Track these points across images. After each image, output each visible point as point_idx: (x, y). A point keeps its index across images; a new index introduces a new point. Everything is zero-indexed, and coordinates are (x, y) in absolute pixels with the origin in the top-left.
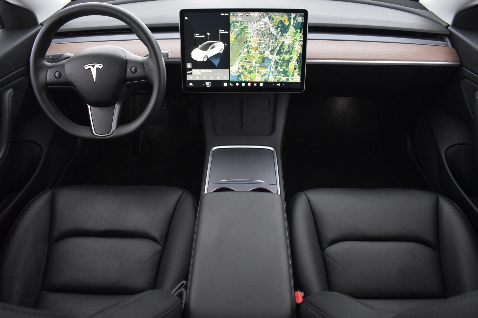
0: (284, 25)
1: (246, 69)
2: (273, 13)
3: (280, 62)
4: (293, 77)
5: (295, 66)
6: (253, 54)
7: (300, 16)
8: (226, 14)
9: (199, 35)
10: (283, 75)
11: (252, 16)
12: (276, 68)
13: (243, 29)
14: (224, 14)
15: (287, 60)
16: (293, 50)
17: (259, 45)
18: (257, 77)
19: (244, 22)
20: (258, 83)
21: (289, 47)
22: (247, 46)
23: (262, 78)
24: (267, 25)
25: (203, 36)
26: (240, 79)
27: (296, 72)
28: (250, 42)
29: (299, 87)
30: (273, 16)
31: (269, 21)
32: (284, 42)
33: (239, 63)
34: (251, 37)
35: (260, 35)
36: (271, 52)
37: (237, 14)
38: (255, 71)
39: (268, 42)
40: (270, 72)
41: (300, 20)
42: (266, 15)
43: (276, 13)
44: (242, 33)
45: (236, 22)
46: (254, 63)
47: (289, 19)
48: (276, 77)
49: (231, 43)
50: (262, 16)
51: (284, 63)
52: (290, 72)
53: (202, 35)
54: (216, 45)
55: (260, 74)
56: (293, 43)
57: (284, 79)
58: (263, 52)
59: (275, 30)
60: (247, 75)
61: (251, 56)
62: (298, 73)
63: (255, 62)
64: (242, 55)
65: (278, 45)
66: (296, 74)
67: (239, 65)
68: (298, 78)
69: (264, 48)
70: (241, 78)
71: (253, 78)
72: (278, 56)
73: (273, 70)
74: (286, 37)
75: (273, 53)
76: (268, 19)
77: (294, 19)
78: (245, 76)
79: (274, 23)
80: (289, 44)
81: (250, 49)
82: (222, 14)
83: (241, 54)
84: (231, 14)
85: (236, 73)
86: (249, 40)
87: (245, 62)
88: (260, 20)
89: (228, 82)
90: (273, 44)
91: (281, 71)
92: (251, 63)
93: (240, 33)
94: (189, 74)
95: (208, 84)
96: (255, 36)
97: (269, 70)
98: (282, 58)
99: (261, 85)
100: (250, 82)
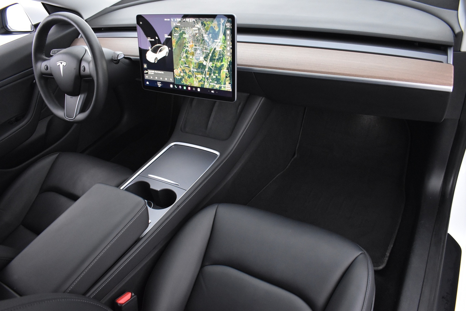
0: (215, 31)
1: (186, 73)
2: (205, 19)
3: (213, 69)
4: (225, 86)
5: (226, 74)
6: (190, 59)
7: (228, 21)
8: (168, 20)
9: (151, 39)
10: (216, 82)
11: (188, 21)
12: (210, 74)
13: (181, 34)
15: (219, 67)
16: (224, 58)
17: (195, 50)
18: (195, 82)
19: (182, 27)
20: (196, 88)
21: (220, 54)
22: (186, 51)
23: (199, 84)
24: (200, 31)
25: (153, 40)
26: (182, 83)
27: (228, 81)
28: (187, 47)
29: (231, 96)
30: (205, 22)
31: (201, 27)
32: (215, 49)
33: (180, 67)
34: (189, 43)
35: (195, 40)
36: (205, 58)
37: (176, 20)
38: (193, 76)
39: (202, 47)
40: (205, 78)
41: (228, 26)
42: (199, 21)
43: (207, 19)
44: (181, 38)
45: (176, 27)
46: (192, 68)
47: (219, 25)
48: (210, 83)
49: (174, 48)
50: (196, 22)
51: (216, 70)
52: (222, 80)
54: (163, 49)
55: (197, 79)
56: (224, 50)
57: (217, 87)
58: (198, 58)
59: (207, 36)
60: (187, 79)
61: (189, 60)
62: (229, 81)
63: (193, 68)
64: (182, 60)
65: (210, 52)
66: (227, 83)
67: (181, 68)
68: (229, 87)
69: (199, 53)
70: (183, 81)
71: (192, 83)
72: (211, 63)
73: (208, 76)
74: (217, 44)
75: (206, 59)
76: (201, 25)
77: (223, 25)
78: (186, 80)
79: (205, 29)
80: (220, 51)
81: (188, 54)
82: (165, 20)
83: (181, 58)
84: (172, 20)
85: (179, 76)
86: (187, 45)
87: (185, 66)
88: (194, 26)
89: (173, 84)
90: (206, 50)
91: (215, 78)
92: (189, 67)
93: (180, 38)
94: (146, 73)
95: (159, 84)
96: (191, 41)
97: (205, 76)
98: (214, 65)
99: (199, 90)
100: (189, 86)
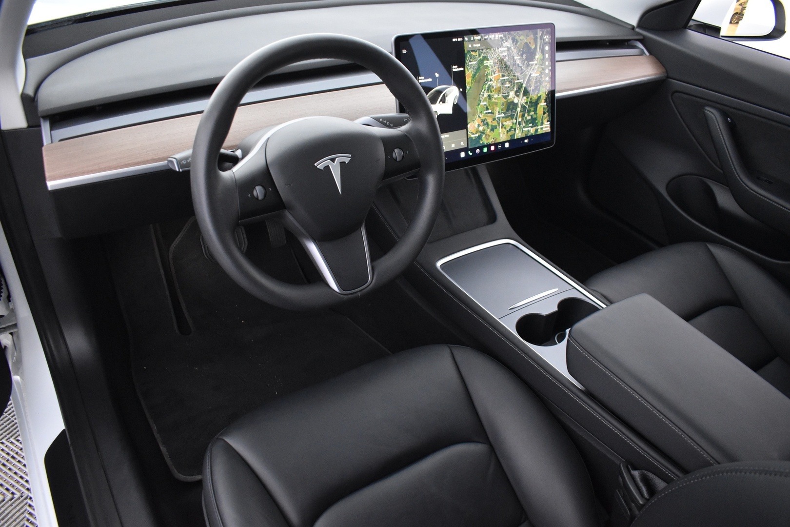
0: (530, 48)
1: (487, 124)
2: (517, 32)
3: (527, 107)
4: (542, 126)
5: (544, 108)
6: (495, 99)
7: (547, 33)
8: (459, 40)
9: (424, 79)
10: (531, 125)
11: (492, 39)
12: (523, 116)
13: (481, 62)
14: (456, 40)
15: (534, 101)
16: (541, 86)
17: (502, 84)
18: (501, 135)
19: (482, 50)
20: (503, 143)
21: (536, 82)
22: (488, 88)
23: (507, 135)
24: (510, 51)
25: (430, 80)
26: (481, 143)
27: (546, 118)
28: (491, 80)
29: (549, 138)
30: (517, 37)
31: (512, 45)
32: (530, 74)
33: (479, 116)
34: (493, 73)
35: (503, 68)
36: (516, 92)
37: (474, 38)
38: (499, 125)
39: (512, 77)
40: (516, 124)
41: (547, 40)
42: (509, 36)
43: (520, 32)
44: (481, 67)
45: (473, 51)
46: (497, 112)
47: (535, 39)
48: (524, 129)
49: (468, 87)
50: (504, 38)
51: (532, 106)
52: (538, 119)
53: (428, 78)
54: (448, 93)
55: (505, 129)
56: (541, 74)
57: (532, 131)
58: (507, 94)
59: (520, 57)
60: (490, 134)
61: (493, 102)
62: (547, 118)
63: (499, 112)
64: (482, 104)
65: (524, 81)
66: (545, 121)
67: (480, 119)
68: (548, 127)
69: (509, 87)
70: (482, 140)
71: (497, 137)
72: (525, 98)
73: (520, 120)
74: (533, 67)
75: (518, 94)
76: (511, 42)
77: (541, 39)
78: (487, 136)
79: (518, 47)
80: (537, 77)
81: (491, 92)
82: (454, 40)
83: (480, 101)
84: (466, 39)
85: (476, 134)
86: (489, 77)
87: (486, 113)
88: (502, 45)
89: (465, 150)
90: (518, 79)
91: (529, 120)
92: (493, 113)
93: (479, 68)
96: (497, 70)
97: (515, 121)
98: (529, 100)
99: (507, 145)
100: (492, 145)
